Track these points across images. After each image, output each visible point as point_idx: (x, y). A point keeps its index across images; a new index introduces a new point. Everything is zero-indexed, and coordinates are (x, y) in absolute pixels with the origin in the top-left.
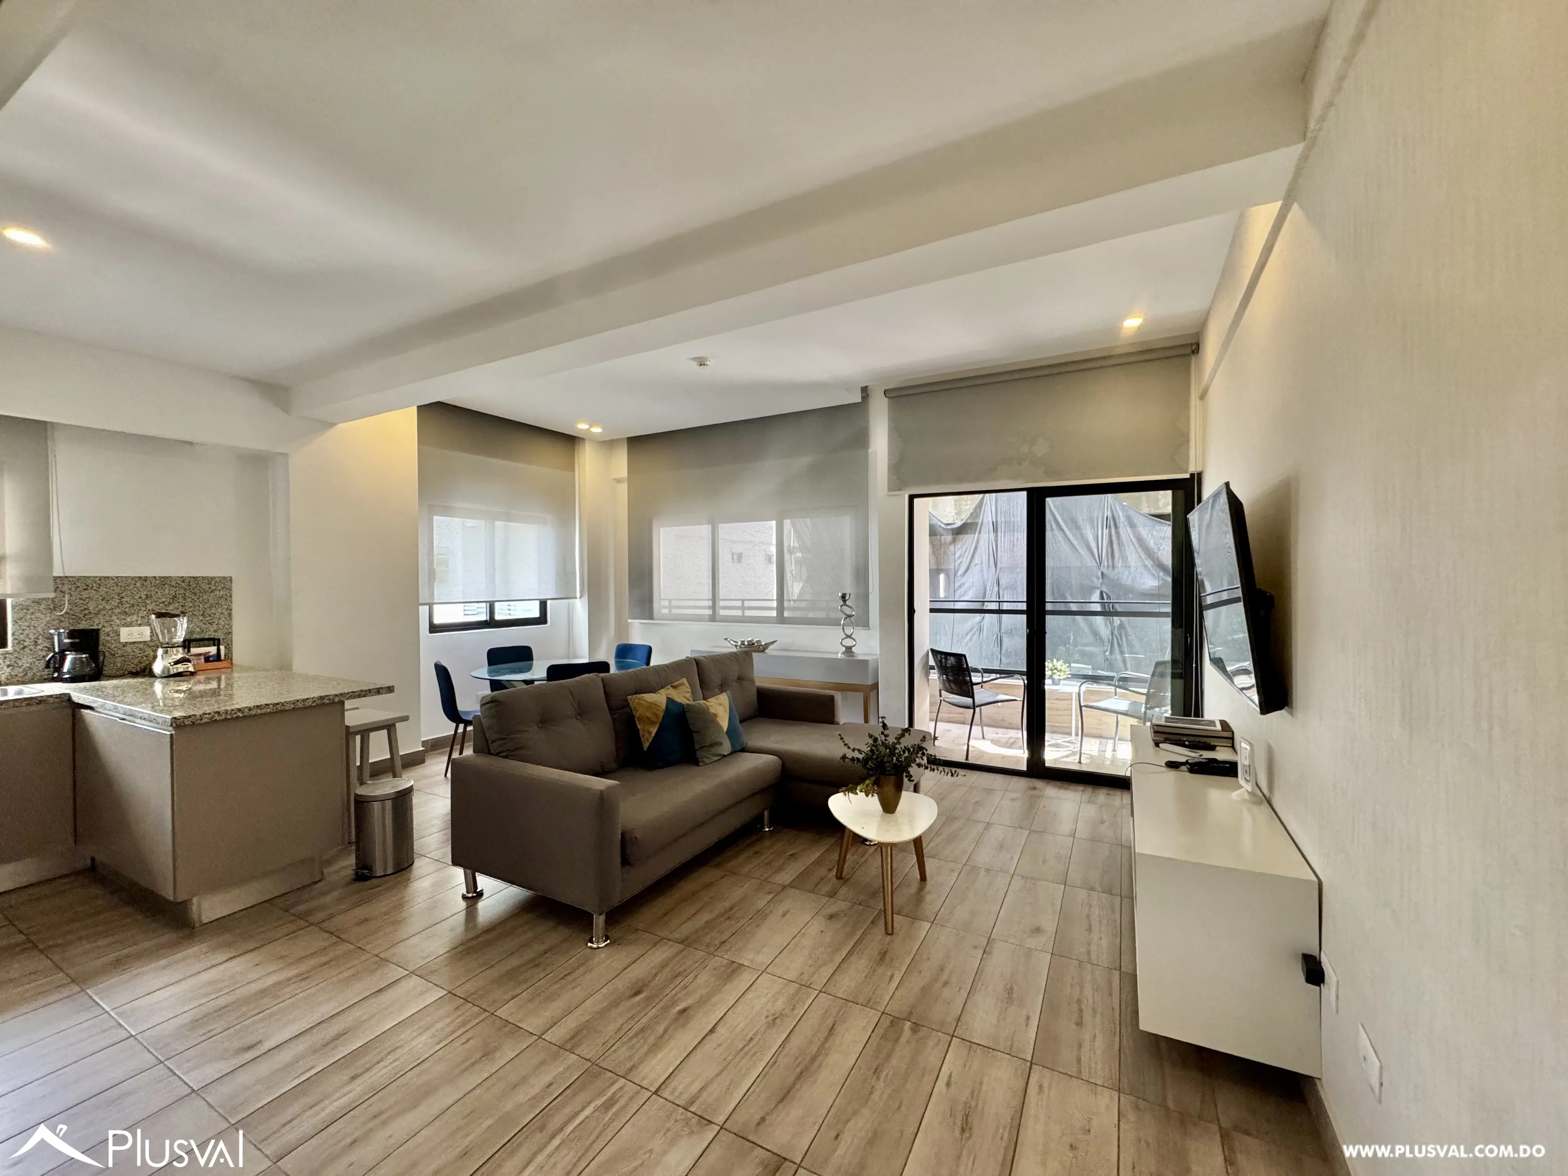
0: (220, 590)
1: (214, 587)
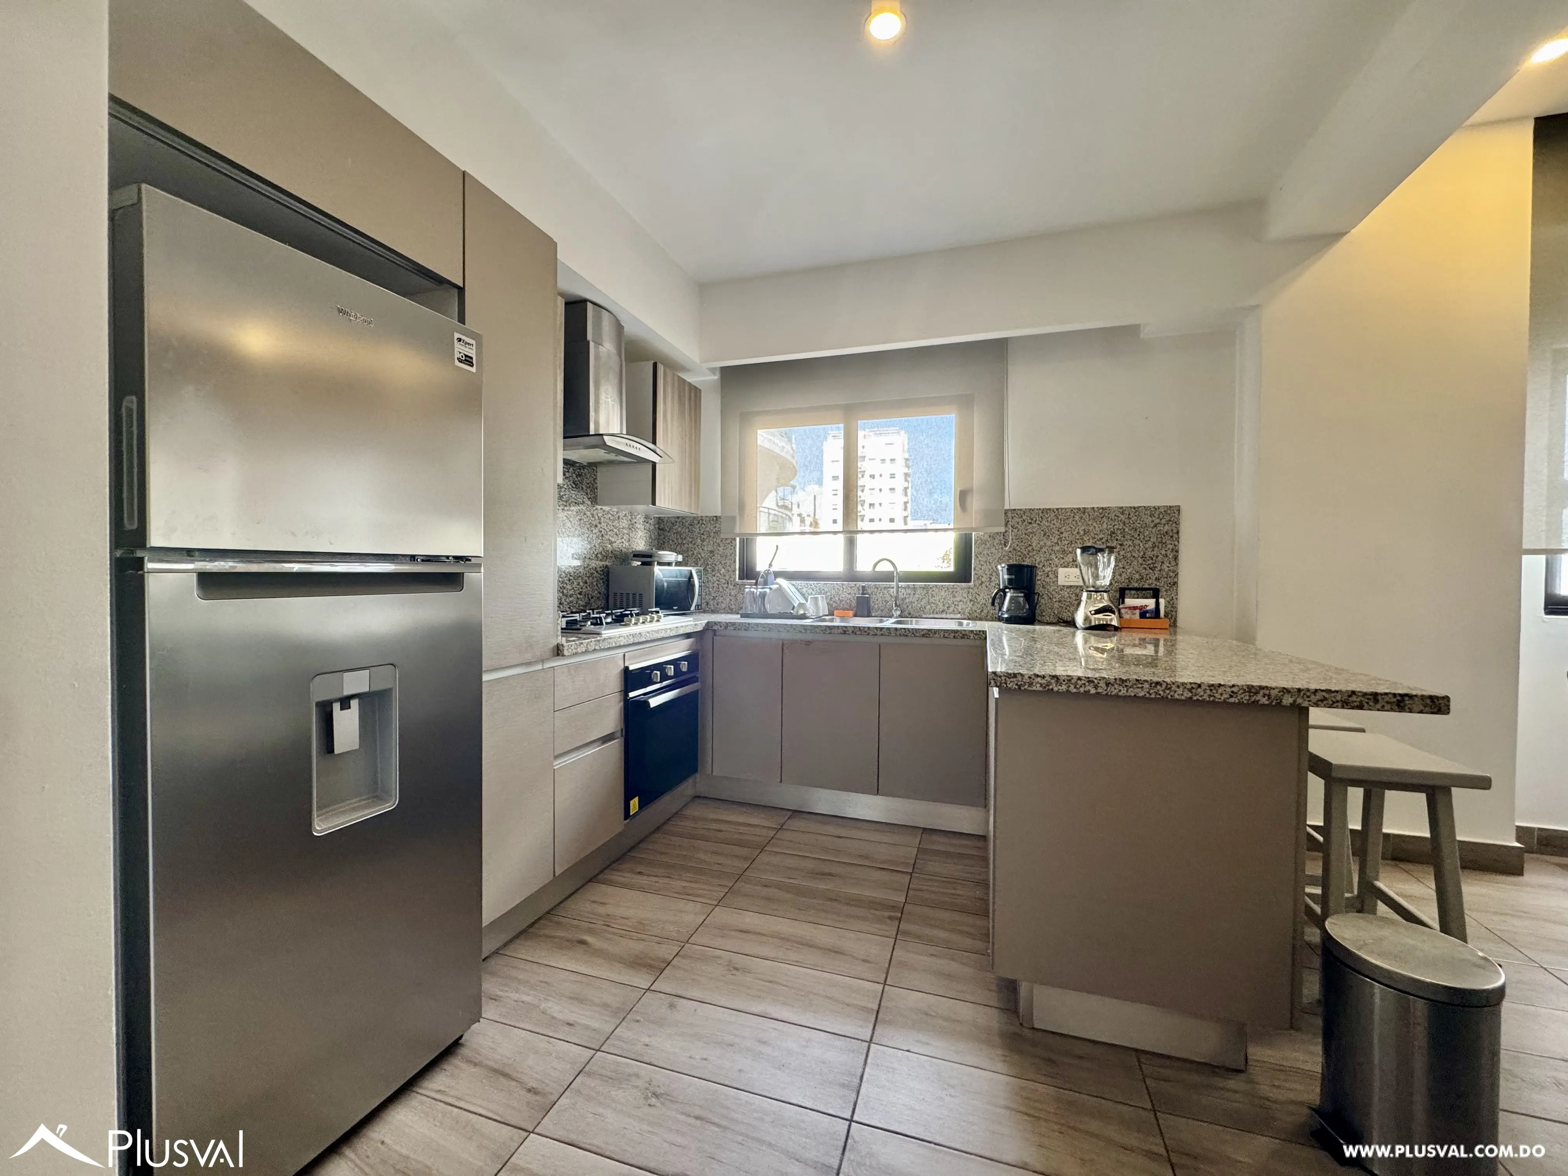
0: (1164, 525)
1: (1158, 521)
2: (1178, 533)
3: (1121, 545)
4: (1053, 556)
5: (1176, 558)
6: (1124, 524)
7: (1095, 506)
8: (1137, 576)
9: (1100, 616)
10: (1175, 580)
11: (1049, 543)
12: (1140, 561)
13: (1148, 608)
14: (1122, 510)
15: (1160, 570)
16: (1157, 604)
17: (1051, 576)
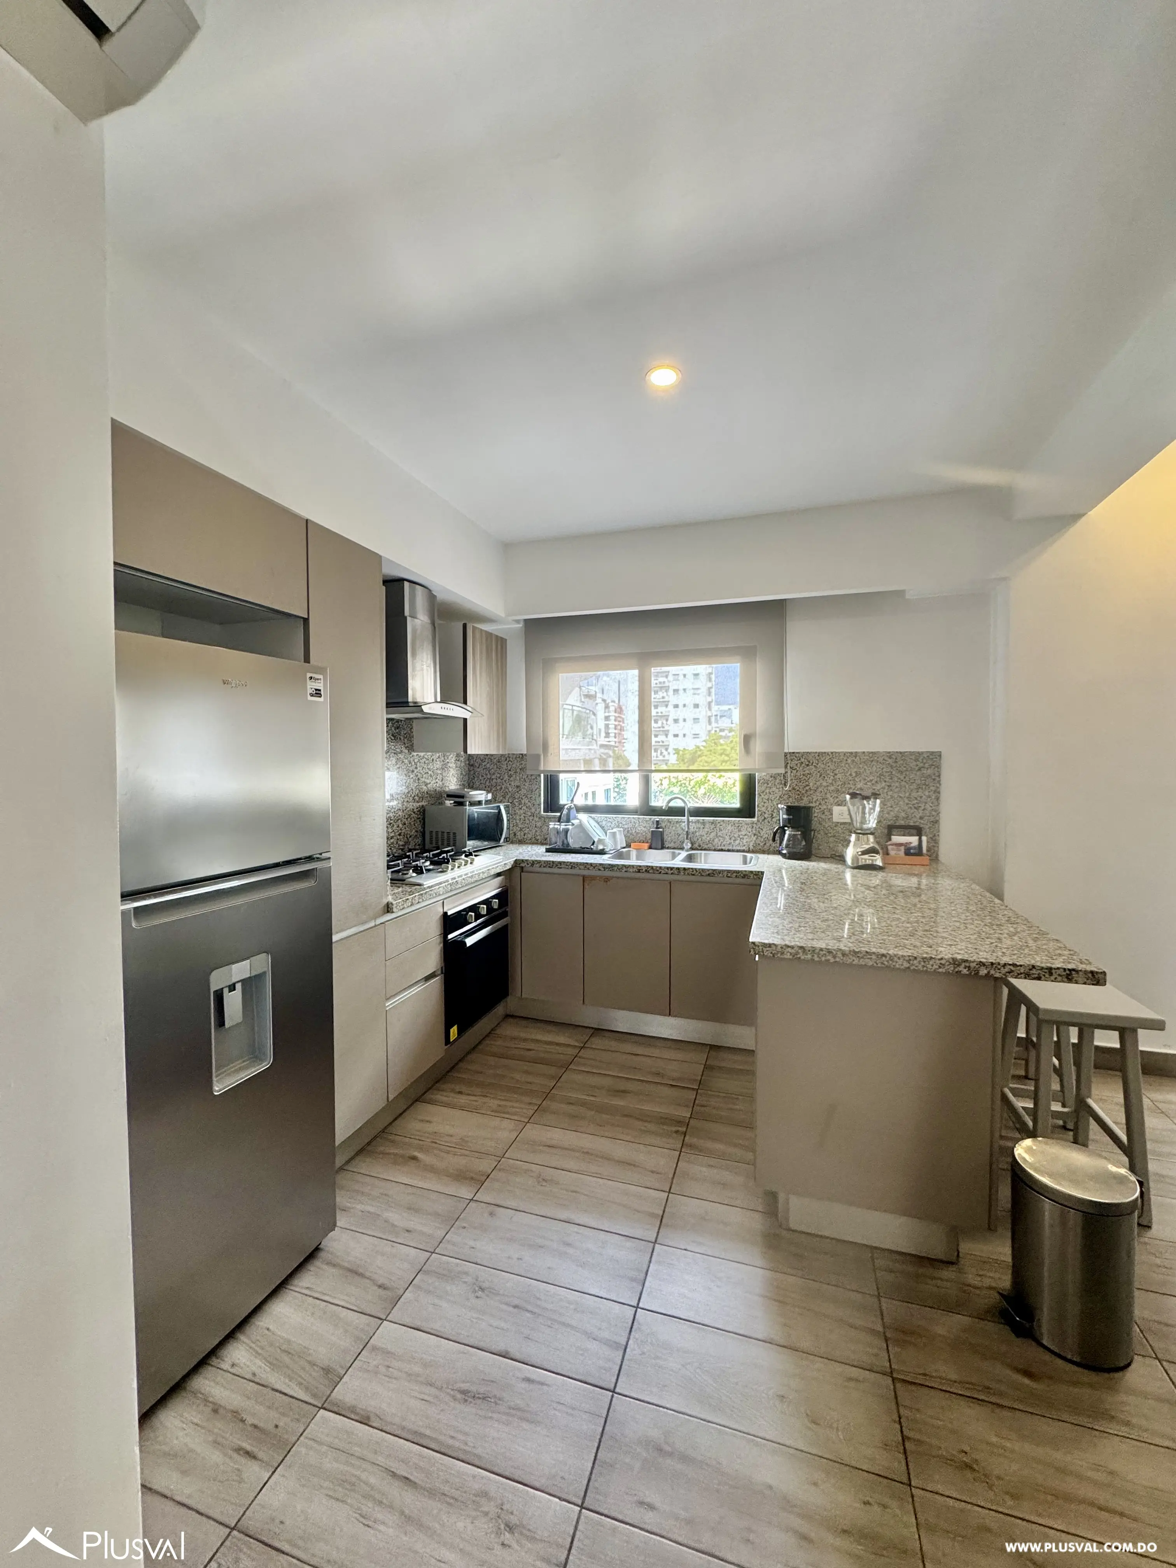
0: (927, 769)
1: (922, 765)
2: (939, 776)
3: (889, 786)
4: (828, 796)
5: (938, 799)
6: (892, 767)
7: (865, 751)
8: (903, 814)
9: (866, 857)
10: (937, 818)
11: (825, 784)
12: (907, 801)
13: (912, 845)
14: (890, 755)
15: (924, 810)
16: (920, 841)
17: (826, 813)
